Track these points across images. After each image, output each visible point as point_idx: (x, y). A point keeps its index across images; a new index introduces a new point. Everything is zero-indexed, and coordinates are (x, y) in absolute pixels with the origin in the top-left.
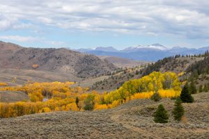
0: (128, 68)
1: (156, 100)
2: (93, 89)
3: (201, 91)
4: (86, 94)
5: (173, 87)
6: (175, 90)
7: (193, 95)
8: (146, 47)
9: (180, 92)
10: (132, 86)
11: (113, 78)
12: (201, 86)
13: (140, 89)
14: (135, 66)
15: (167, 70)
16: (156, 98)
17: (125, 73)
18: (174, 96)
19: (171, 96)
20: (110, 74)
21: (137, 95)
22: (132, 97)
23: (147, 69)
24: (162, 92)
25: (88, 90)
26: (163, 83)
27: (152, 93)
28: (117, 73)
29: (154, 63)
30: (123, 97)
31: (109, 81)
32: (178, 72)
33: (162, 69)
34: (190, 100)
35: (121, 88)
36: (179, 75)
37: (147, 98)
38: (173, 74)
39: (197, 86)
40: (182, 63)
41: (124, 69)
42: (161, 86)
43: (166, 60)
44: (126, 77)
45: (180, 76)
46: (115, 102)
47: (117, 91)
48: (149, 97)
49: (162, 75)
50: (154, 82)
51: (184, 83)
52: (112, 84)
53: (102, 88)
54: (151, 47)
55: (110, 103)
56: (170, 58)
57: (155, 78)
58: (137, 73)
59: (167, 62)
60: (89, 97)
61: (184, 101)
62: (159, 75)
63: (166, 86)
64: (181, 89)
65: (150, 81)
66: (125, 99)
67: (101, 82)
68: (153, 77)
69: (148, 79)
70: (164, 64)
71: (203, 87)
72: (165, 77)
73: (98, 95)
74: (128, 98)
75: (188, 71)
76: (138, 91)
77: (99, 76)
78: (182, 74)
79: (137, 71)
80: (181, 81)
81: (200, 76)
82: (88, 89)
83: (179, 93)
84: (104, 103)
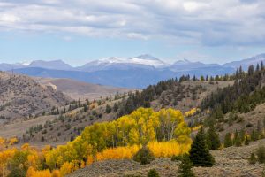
0: (91, 100)
1: (144, 162)
2: (25, 140)
3: (228, 145)
4: (12, 151)
5: (176, 136)
6: (179, 142)
7: (213, 153)
8: (125, 60)
9: (189, 146)
10: (98, 134)
11: (62, 120)
12: (229, 135)
13: (114, 141)
14: (104, 97)
15: (165, 104)
16: (144, 157)
17: (86, 110)
18: (177, 154)
19: (171, 153)
20: (57, 113)
21: (107, 152)
22: (99, 156)
23: (128, 102)
24: (156, 147)
25: (16, 143)
26: (157, 129)
27: (136, 148)
28: (70, 109)
29: (140, 91)
30: (81, 156)
31: (55, 125)
32: (184, 108)
33: (155, 103)
34: (207, 162)
35: (78, 138)
36: (187, 113)
37: (126, 158)
38: (175, 112)
39: (221, 135)
40: (194, 92)
41: (83, 101)
42: (154, 134)
43: (163, 86)
44: (88, 118)
45: (190, 116)
46: (67, 166)
47: (70, 144)
48: (130, 156)
49: (155, 115)
50: (140, 127)
51: (197, 129)
52: (61, 130)
53: (43, 139)
54: (135, 60)
55: (58, 167)
56: (170, 82)
57: (142, 120)
58: (108, 111)
59: (164, 89)
60: (17, 156)
61: (197, 164)
62: (150, 113)
63: (162, 135)
64: (191, 141)
65: (133, 125)
66: (85, 160)
67: (41, 128)
68: (137, 118)
69: (130, 123)
70: (159, 93)
71: (232, 137)
72: (161, 118)
73: (34, 152)
74: (90, 158)
75: (204, 106)
76: (110, 145)
77: (36, 116)
78: (193, 111)
79: (108, 106)
80: (190, 125)
81: (227, 117)
82: (15, 140)
83: (187, 148)
84: (44, 167)
